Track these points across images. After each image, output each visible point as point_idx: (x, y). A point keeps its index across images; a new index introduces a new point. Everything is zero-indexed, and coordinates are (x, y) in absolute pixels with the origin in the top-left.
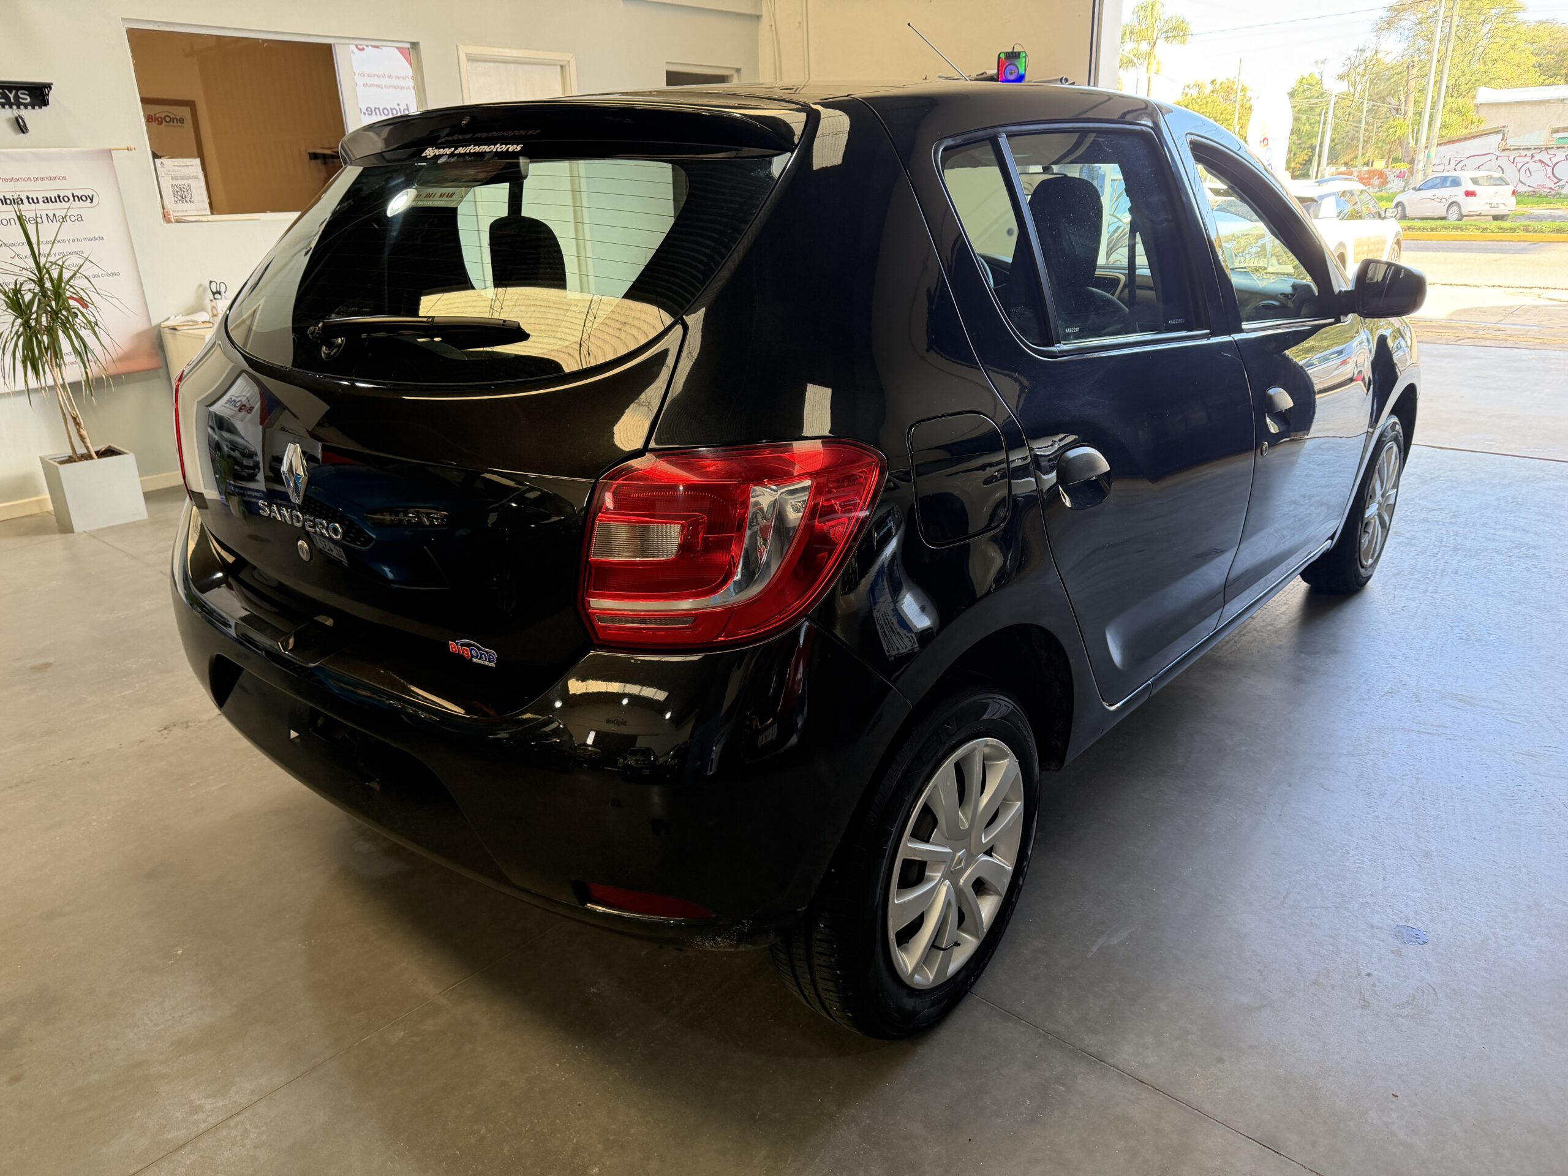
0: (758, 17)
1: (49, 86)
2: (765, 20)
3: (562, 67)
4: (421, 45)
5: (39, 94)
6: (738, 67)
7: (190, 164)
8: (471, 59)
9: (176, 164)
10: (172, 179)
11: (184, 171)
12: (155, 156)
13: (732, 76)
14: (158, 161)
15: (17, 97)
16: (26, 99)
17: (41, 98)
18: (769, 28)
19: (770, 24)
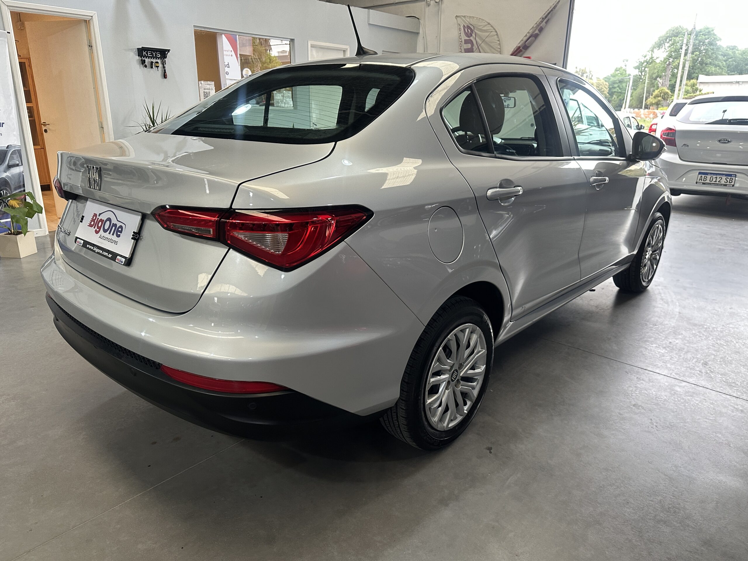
0: (418, 33)
1: (169, 51)
2: (421, 35)
3: (344, 51)
4: (295, 40)
5: (163, 53)
7: (210, 84)
8: (312, 46)
9: (206, 83)
10: (204, 89)
11: (208, 87)
12: (200, 80)
14: (200, 82)
15: (156, 54)
16: (159, 55)
17: (164, 55)
18: (422, 38)
19: (423, 36)
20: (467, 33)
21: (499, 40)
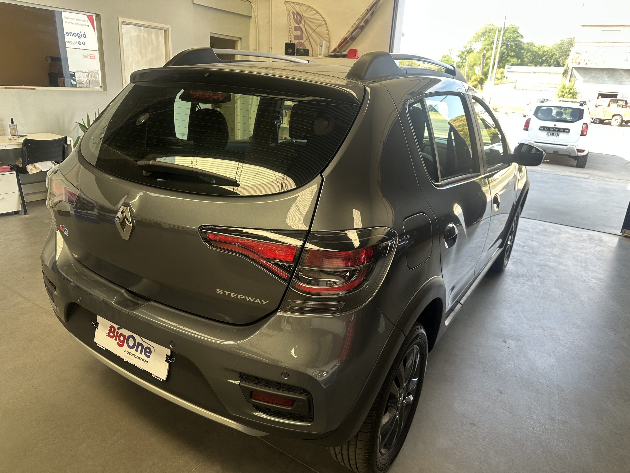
0: (250, 17)
2: (253, 19)
3: (165, 31)
4: (101, 15)
6: (241, 37)
8: (125, 24)
13: (238, 40)
18: (255, 22)
19: (255, 21)
20: (296, 20)
21: (327, 30)
